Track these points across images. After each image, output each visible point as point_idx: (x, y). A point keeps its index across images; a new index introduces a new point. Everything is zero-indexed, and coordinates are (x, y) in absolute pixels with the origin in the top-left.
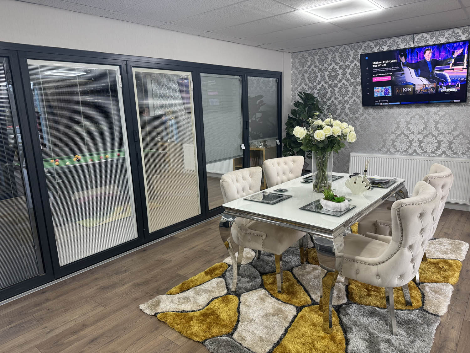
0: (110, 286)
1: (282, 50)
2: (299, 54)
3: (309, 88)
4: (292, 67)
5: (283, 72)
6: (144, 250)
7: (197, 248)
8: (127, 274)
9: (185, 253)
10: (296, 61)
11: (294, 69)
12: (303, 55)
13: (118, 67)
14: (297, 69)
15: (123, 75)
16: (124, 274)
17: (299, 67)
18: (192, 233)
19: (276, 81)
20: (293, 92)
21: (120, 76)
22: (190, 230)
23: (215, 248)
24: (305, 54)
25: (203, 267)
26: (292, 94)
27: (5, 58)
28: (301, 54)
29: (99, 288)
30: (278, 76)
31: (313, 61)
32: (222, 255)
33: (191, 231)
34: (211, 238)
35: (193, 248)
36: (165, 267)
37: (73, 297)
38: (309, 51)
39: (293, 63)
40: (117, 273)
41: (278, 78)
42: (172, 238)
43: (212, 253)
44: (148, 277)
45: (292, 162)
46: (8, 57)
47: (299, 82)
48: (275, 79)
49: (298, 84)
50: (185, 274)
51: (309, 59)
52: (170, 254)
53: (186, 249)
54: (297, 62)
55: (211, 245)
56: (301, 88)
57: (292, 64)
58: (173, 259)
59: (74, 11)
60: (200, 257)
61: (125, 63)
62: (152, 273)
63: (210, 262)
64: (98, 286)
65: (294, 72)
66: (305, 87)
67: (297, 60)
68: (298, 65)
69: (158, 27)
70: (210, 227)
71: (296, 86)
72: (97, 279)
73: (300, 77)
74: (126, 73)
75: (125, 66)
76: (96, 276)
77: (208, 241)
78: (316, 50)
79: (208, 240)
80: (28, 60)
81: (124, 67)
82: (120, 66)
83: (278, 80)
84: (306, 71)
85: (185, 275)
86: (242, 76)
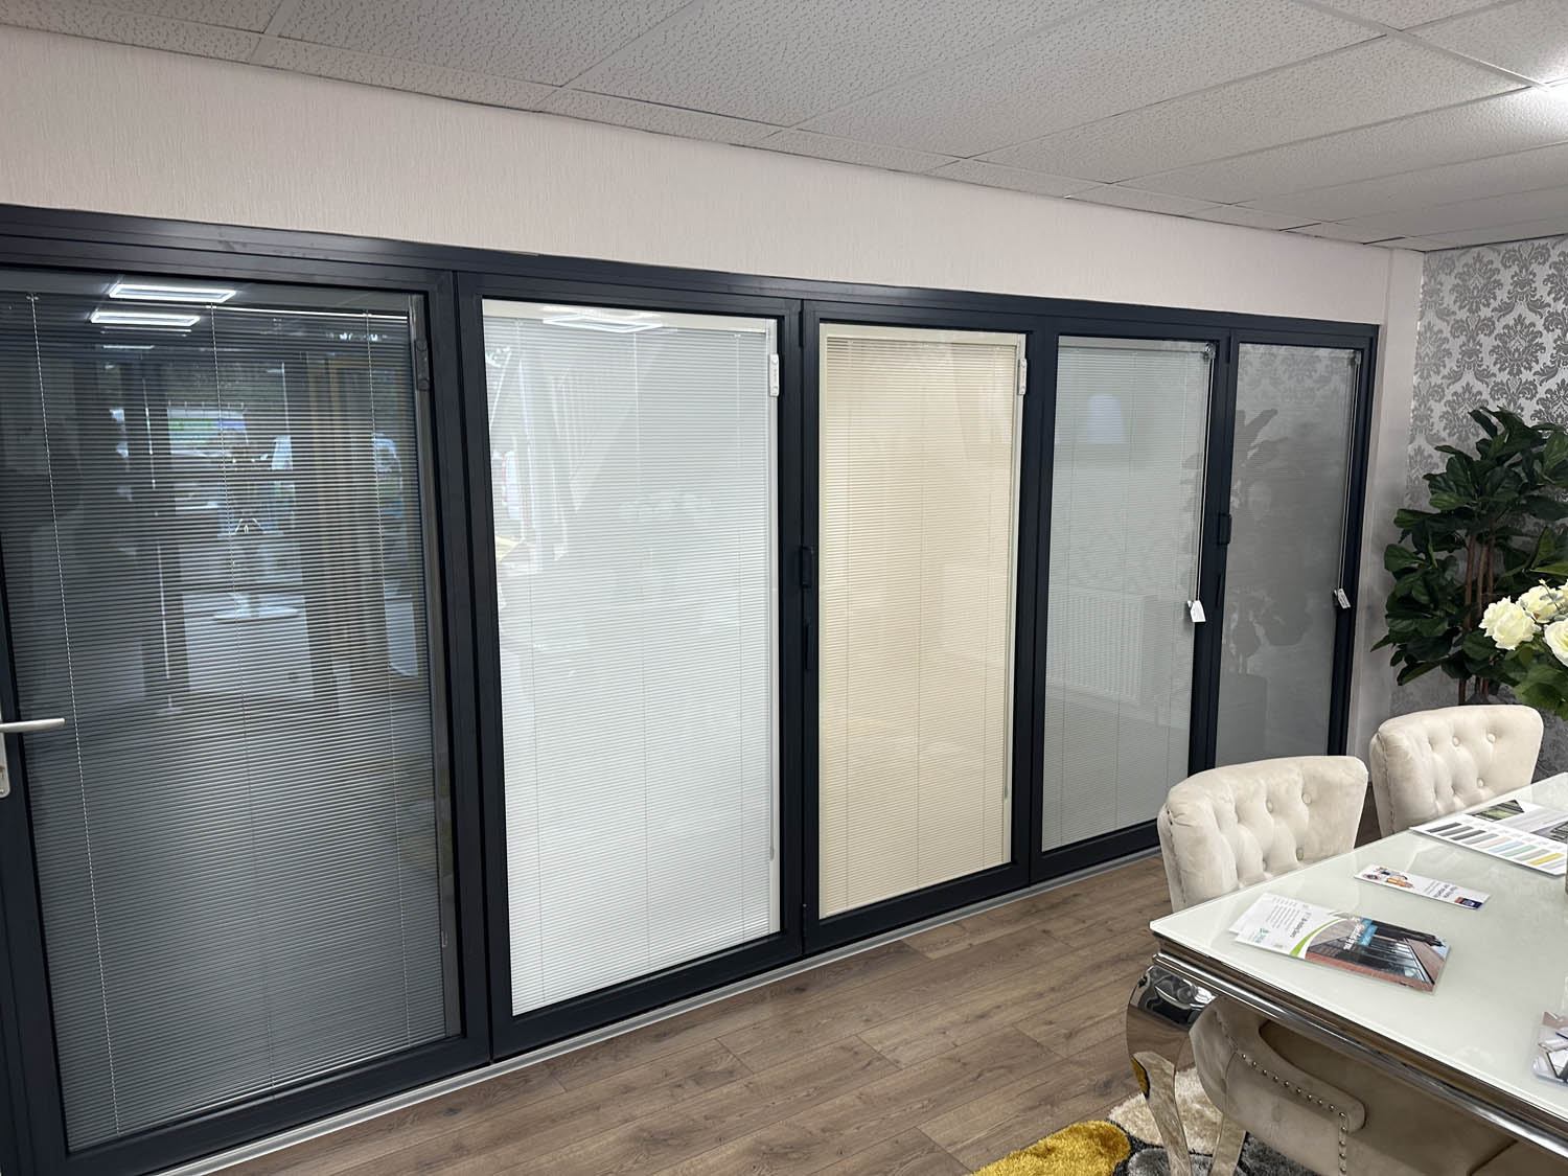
0: (673, 1135)
1: (1388, 242)
2: (1459, 257)
3: (1499, 389)
4: (1425, 305)
5: (1386, 326)
6: (799, 987)
7: (996, 1018)
8: (734, 1088)
9: (952, 1033)
10: (1442, 285)
11: (1431, 316)
12: (1478, 259)
13: (773, 323)
14: (1443, 314)
15: (786, 353)
16: (725, 1090)
17: (1455, 308)
18: (977, 941)
19: (1352, 361)
20: (1423, 401)
21: (777, 356)
22: (968, 925)
23: (1069, 1036)
24: (1488, 255)
25: (1023, 1124)
26: (1415, 409)
27: (415, 297)
28: (1468, 258)
29: (634, 1138)
30: (1363, 343)
31: (1523, 284)
32: (1103, 1077)
33: (973, 933)
34: (1053, 983)
35: (982, 1016)
36: (876, 1087)
37: (544, 1159)
38: (1510, 246)
39: (1431, 293)
40: (700, 1075)
41: (1362, 350)
42: (900, 949)
43: (1058, 1059)
44: (810, 1125)
45: (1487, 733)
46: (425, 294)
47: (1451, 364)
48: (1346, 354)
49: (1445, 372)
50: (951, 1144)
51: (1506, 277)
52: (892, 1028)
53: (953, 1016)
54: (1447, 287)
55: (1053, 1016)
56: (1460, 391)
57: (1424, 293)
58: (906, 1056)
59: (646, 131)
60: (1010, 1069)
61: (796, 307)
62: (824, 1107)
63: (1052, 1106)
64: (631, 1127)
65: (1429, 327)
66: (1478, 386)
67: (1449, 281)
68: (1449, 300)
69: (927, 175)
70: (1048, 927)
71: (1436, 380)
72: (628, 1089)
73: (1455, 345)
74: (797, 343)
75: (796, 319)
76: (627, 1076)
77: (1041, 995)
78: (1543, 242)
79: (1040, 987)
80: (484, 301)
81: (792, 321)
82: (780, 319)
83: (1359, 356)
84: (1487, 326)
85: (950, 1150)
86: (1218, 341)
